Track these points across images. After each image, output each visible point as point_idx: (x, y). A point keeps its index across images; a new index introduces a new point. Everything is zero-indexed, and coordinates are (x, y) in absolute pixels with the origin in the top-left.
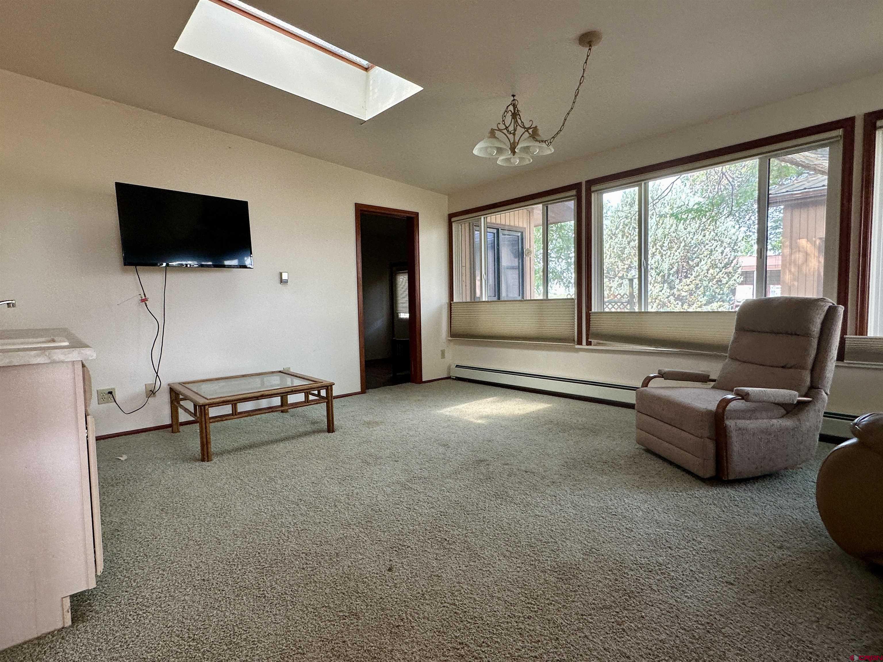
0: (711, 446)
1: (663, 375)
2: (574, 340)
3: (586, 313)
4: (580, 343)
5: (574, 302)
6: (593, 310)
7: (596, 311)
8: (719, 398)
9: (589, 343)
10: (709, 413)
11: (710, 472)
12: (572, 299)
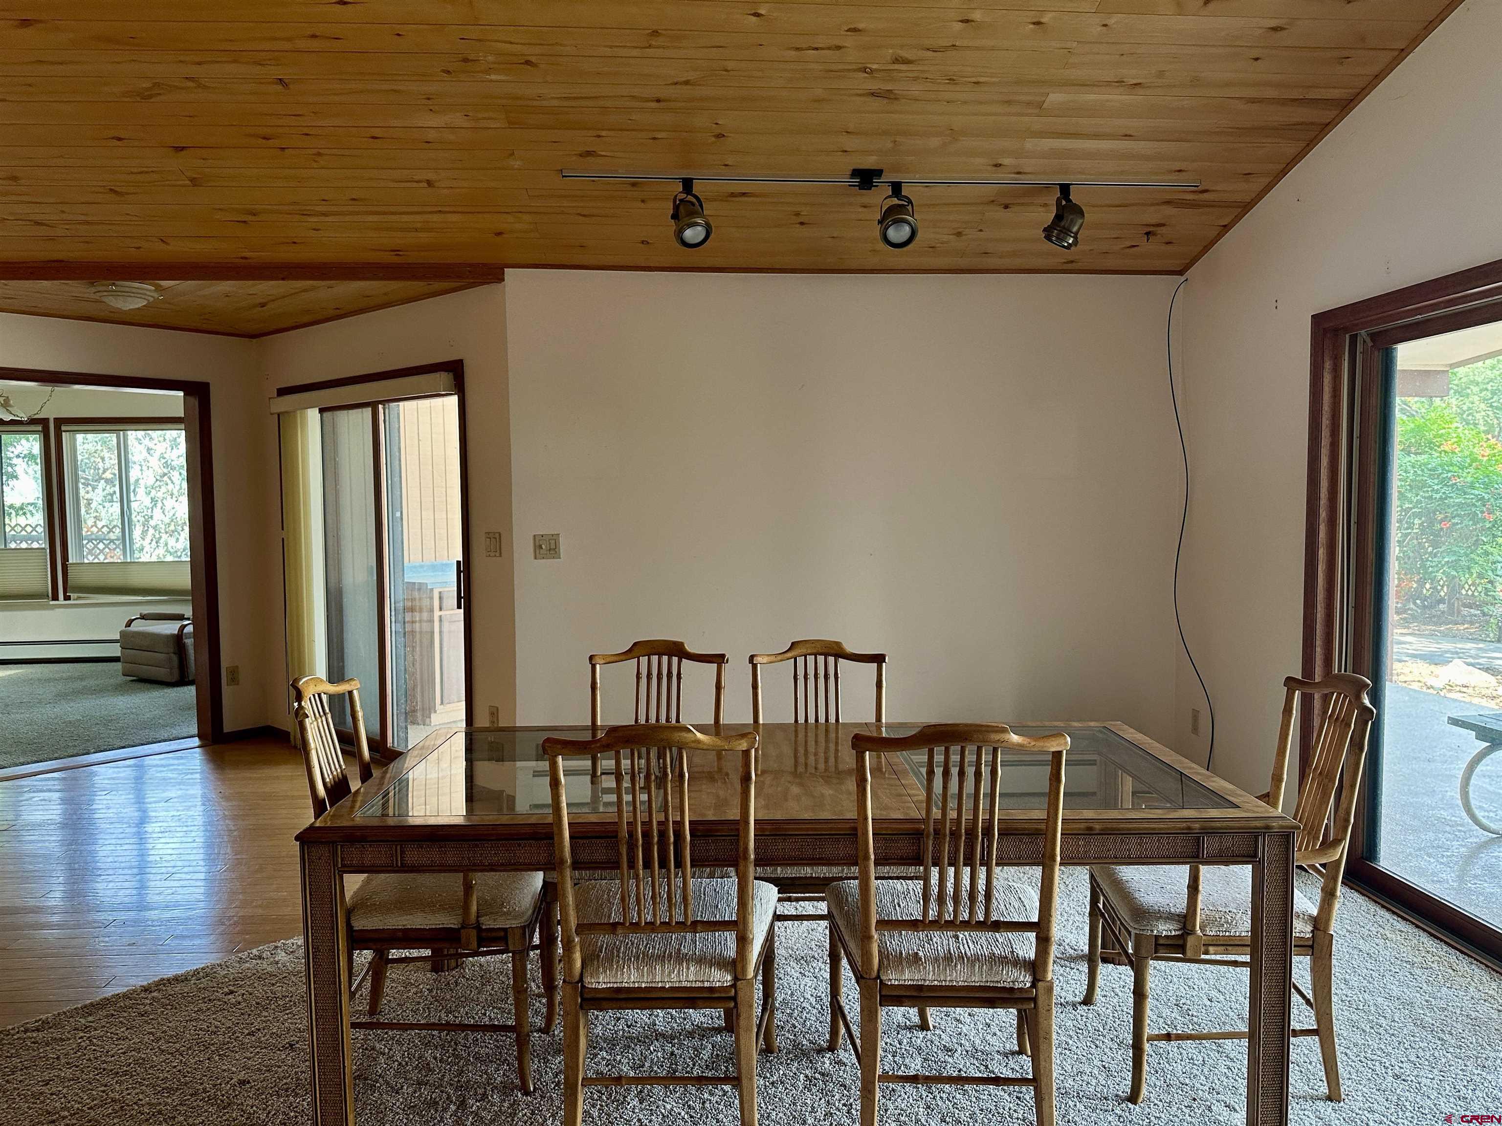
0: (175, 658)
1: (143, 617)
2: (48, 596)
3: (62, 564)
4: (55, 597)
5: (46, 552)
6: (70, 561)
7: (74, 562)
8: (180, 625)
9: (67, 598)
10: (173, 636)
11: (175, 677)
12: (44, 549)
